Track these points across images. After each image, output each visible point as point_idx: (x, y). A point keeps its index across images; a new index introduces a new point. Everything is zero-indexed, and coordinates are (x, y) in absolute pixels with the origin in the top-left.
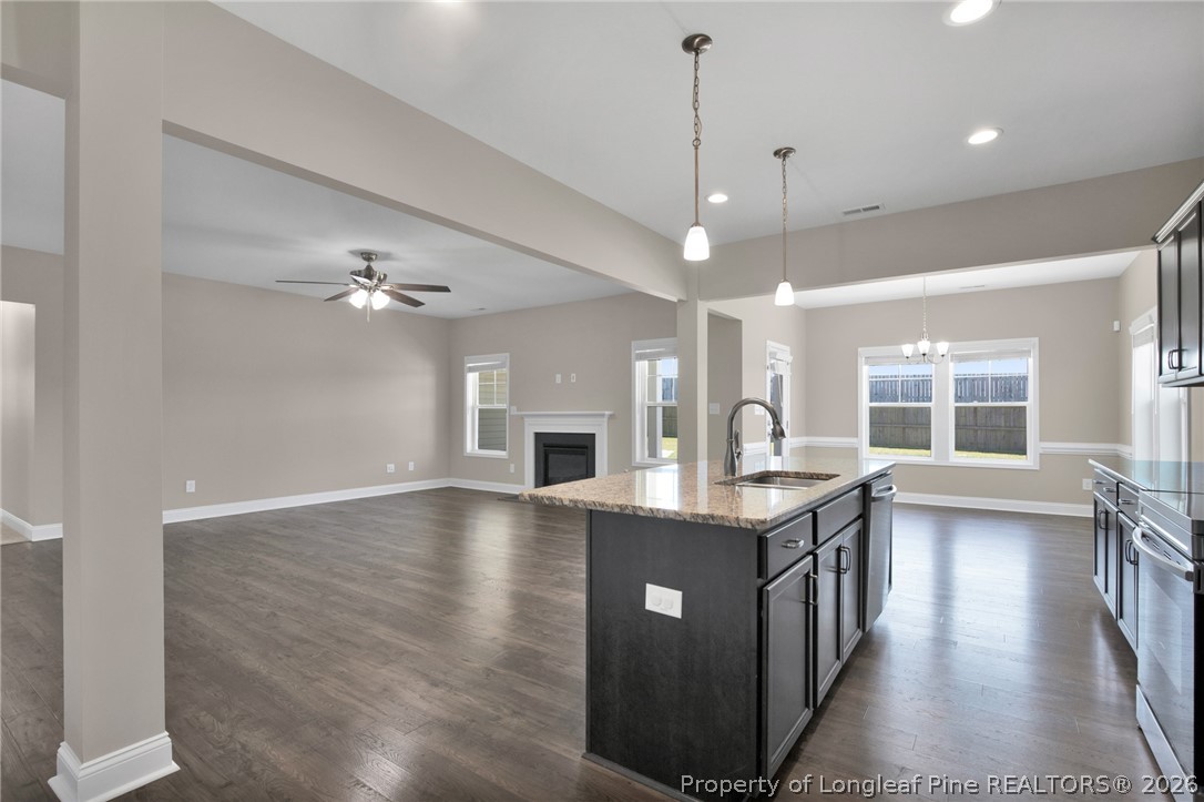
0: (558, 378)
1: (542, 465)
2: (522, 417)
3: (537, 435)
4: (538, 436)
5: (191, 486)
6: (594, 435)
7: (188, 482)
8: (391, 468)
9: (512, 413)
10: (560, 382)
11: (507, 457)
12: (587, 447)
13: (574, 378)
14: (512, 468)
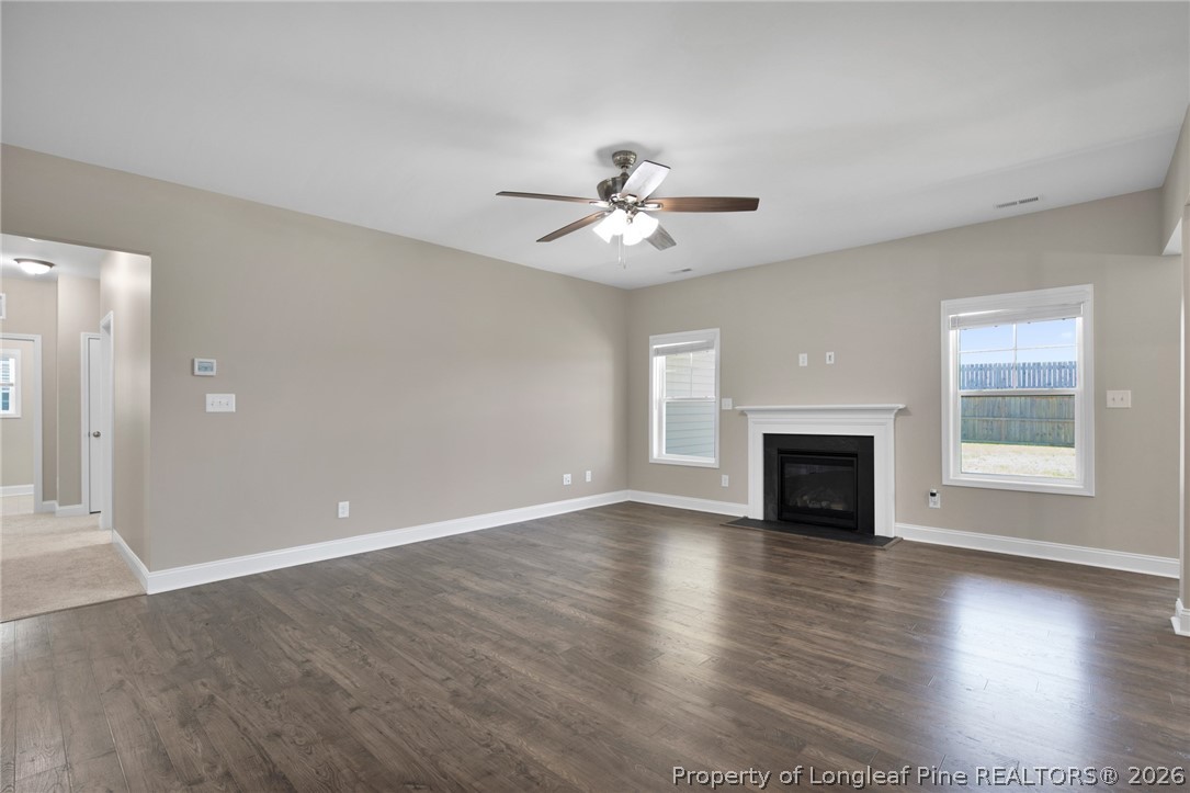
0: (803, 360)
1: (776, 477)
2: (743, 413)
3: (766, 436)
4: (769, 439)
5: (344, 509)
6: (871, 438)
7: (341, 504)
8: (567, 478)
9: (723, 408)
10: (806, 364)
11: (717, 467)
12: (855, 455)
13: (830, 358)
14: (725, 481)
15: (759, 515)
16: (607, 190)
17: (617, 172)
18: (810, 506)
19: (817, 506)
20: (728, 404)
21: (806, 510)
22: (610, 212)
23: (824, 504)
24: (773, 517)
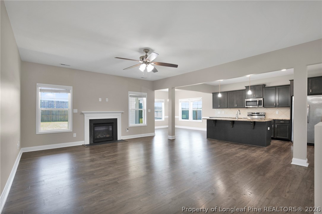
2: (83, 114)
3: (90, 120)
6: (117, 119)
9: (74, 112)
10: (101, 101)
11: (72, 131)
12: (113, 123)
13: (107, 100)
14: (75, 135)
15: (88, 143)
16: (142, 58)
17: (144, 54)
18: (101, 137)
19: (103, 137)
20: (76, 111)
21: (100, 139)
22: (143, 64)
23: (104, 136)
24: (92, 142)
